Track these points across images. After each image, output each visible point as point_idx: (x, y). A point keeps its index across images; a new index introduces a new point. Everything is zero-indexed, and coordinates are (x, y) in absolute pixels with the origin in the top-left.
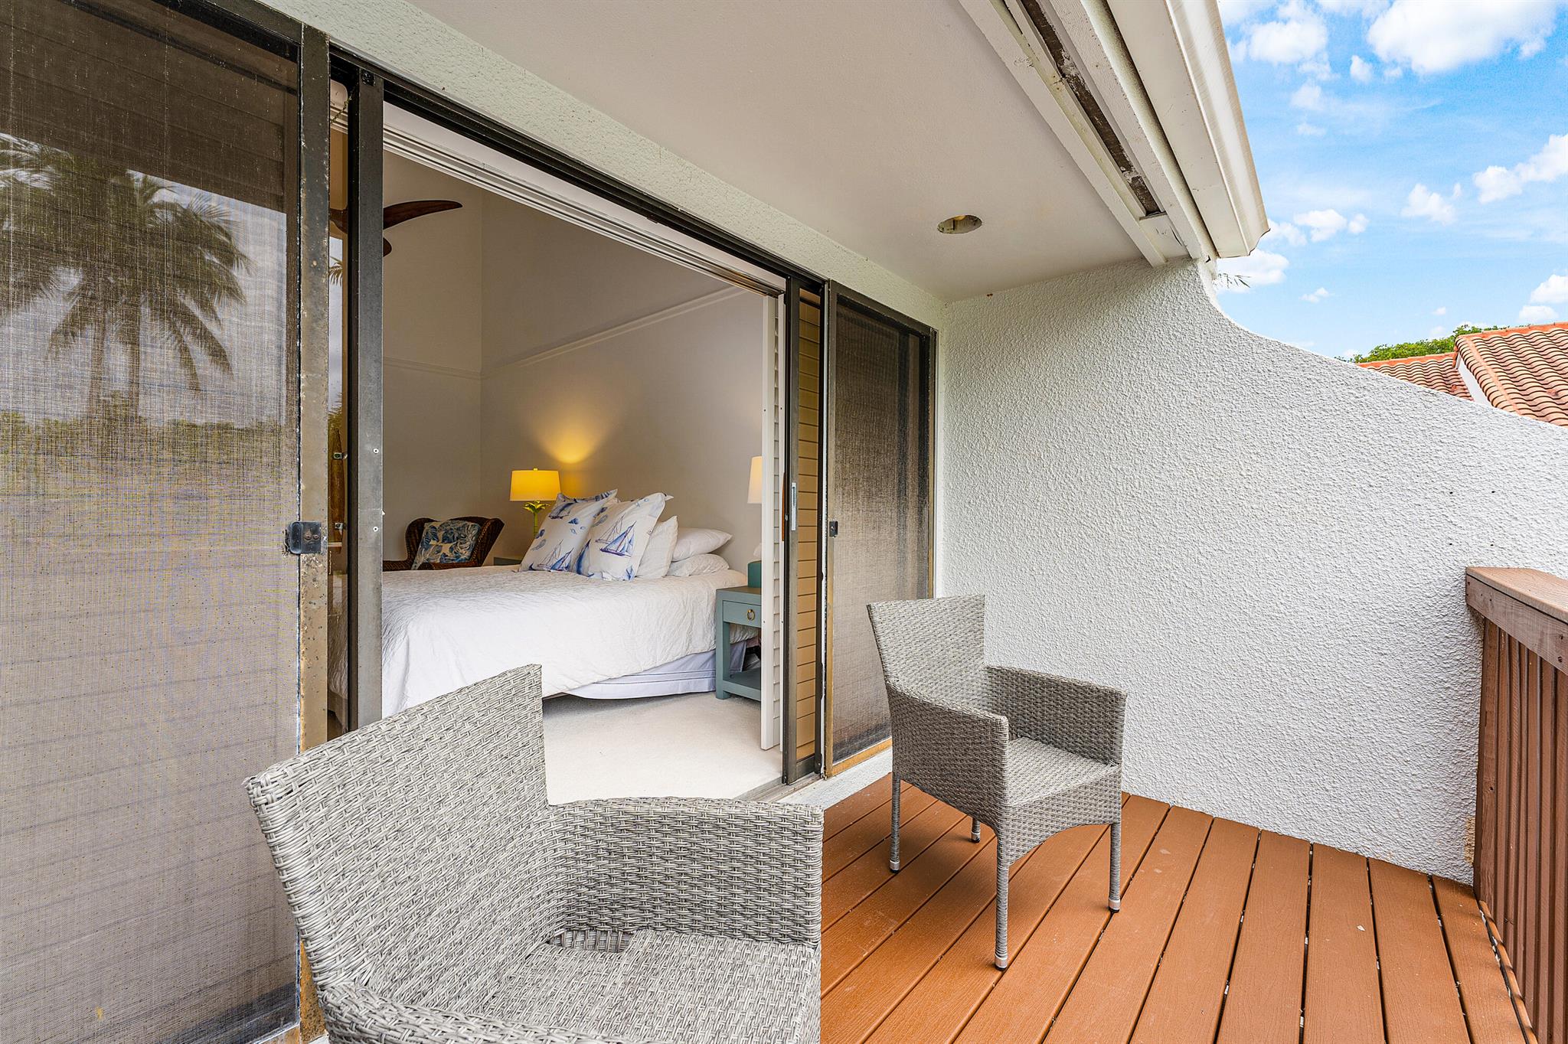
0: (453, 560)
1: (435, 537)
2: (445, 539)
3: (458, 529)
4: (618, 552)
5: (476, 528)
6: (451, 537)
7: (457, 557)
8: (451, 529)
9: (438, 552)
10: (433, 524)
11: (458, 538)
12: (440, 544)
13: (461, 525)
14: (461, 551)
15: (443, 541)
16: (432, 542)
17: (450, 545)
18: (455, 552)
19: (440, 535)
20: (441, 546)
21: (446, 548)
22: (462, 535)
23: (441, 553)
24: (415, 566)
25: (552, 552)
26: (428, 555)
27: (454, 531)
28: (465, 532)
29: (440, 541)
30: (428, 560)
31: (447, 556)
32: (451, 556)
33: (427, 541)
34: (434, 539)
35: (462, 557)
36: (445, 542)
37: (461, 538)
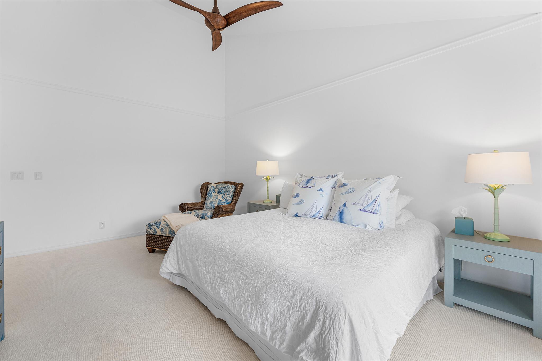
0: (224, 202)
1: (214, 191)
3: (225, 188)
4: (373, 211)
5: (233, 187)
6: (222, 191)
7: (226, 201)
8: (222, 188)
9: (217, 198)
10: (212, 185)
11: (225, 192)
13: (226, 185)
14: (227, 198)
15: (218, 193)
16: (213, 194)
17: (222, 195)
18: (225, 199)
19: (216, 190)
20: (218, 196)
21: (220, 196)
22: (227, 191)
23: (218, 199)
24: (206, 205)
25: (311, 207)
26: (212, 199)
27: (223, 189)
28: (229, 189)
29: (217, 193)
30: (212, 202)
31: (221, 200)
32: (223, 200)
33: (210, 193)
34: (213, 192)
35: (228, 201)
36: (219, 193)
37: (227, 192)
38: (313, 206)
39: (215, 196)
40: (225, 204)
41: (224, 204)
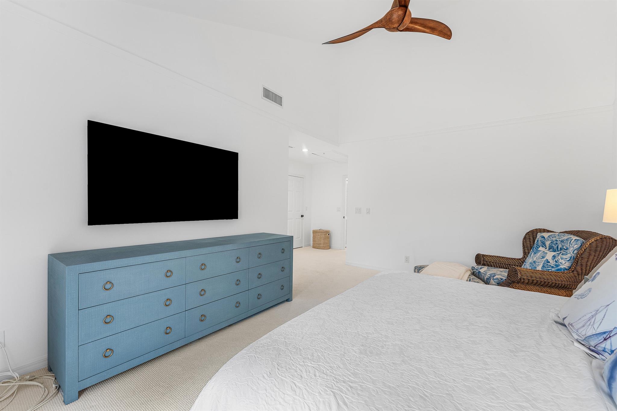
0: (553, 267)
1: (544, 245)
2: (551, 248)
3: (562, 241)
5: (579, 243)
6: (555, 247)
7: (557, 266)
8: (556, 241)
9: (543, 257)
10: (544, 234)
11: (561, 249)
12: (546, 251)
13: (565, 238)
14: (560, 261)
16: (541, 249)
17: (553, 253)
18: (556, 261)
19: (548, 243)
20: (546, 253)
21: (550, 255)
22: (564, 247)
23: (545, 259)
24: (525, 265)
25: (591, 315)
26: (535, 258)
27: (559, 242)
28: (568, 244)
29: (548, 249)
30: (534, 262)
31: (549, 262)
32: (552, 263)
33: (537, 247)
34: (543, 247)
35: (561, 266)
36: (551, 250)
37: (563, 250)
38: (597, 312)
39: (543, 253)
40: (553, 269)
41: (551, 269)
